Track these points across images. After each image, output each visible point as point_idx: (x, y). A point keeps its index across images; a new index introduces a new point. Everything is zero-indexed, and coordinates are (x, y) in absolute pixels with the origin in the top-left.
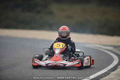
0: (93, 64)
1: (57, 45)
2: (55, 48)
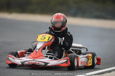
0: (99, 64)
1: (42, 37)
2: (38, 42)
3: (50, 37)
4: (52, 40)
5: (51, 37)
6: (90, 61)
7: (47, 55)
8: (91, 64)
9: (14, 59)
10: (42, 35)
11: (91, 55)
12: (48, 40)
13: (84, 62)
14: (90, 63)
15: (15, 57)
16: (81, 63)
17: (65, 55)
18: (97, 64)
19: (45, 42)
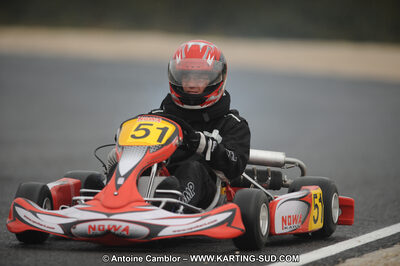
0: (349, 223)
1: (137, 129)
2: (123, 147)
3: (165, 130)
4: (176, 141)
5: (171, 128)
6: (317, 213)
7: (157, 195)
8: (319, 225)
9: (34, 213)
10: (137, 123)
11: (316, 191)
12: (160, 140)
13: (295, 219)
14: (315, 221)
15: (40, 208)
16: (284, 220)
17: (224, 195)
18: (340, 222)
19: (149, 147)
